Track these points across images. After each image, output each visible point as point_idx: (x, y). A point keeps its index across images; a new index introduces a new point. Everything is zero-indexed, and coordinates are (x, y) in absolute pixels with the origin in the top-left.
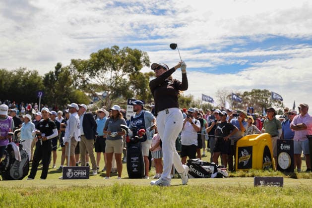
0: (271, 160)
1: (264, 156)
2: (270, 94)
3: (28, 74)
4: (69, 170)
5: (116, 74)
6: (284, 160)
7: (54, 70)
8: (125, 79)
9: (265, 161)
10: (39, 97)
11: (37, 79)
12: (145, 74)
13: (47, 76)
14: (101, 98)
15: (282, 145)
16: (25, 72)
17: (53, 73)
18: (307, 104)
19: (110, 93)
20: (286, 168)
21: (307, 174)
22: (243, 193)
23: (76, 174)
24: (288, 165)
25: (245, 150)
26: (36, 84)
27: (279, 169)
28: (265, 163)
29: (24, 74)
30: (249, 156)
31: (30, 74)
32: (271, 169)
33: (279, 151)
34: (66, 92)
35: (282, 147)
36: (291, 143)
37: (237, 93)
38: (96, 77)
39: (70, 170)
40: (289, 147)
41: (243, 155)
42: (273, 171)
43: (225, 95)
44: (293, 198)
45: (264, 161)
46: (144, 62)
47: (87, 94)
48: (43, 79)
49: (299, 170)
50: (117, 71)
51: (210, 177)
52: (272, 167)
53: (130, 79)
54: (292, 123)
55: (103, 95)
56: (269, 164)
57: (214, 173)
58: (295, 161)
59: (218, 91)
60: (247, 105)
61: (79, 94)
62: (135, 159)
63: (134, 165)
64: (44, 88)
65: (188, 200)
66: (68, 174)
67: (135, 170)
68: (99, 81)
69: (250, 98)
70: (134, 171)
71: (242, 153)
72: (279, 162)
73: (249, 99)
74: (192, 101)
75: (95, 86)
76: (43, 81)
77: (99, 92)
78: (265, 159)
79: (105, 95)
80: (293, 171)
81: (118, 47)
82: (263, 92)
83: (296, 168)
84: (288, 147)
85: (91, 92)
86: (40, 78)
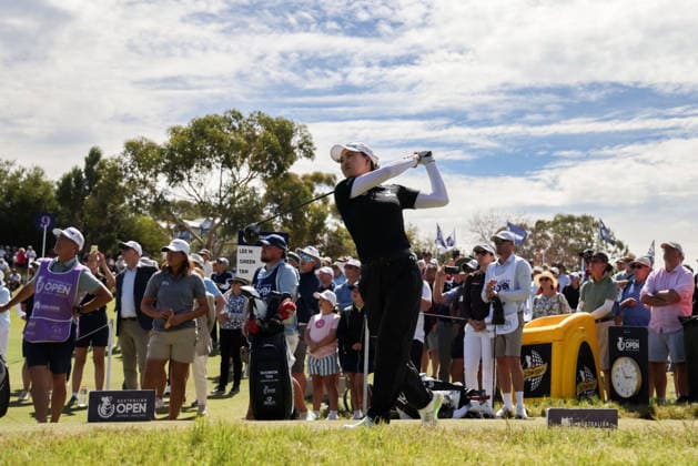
0: (595, 375)
1: (580, 367)
2: (596, 225)
3: (19, 175)
4: (103, 399)
5: (233, 175)
6: (626, 376)
7: (82, 166)
8: (253, 189)
9: (581, 378)
10: (43, 229)
11: (42, 187)
12: (305, 178)
13: (67, 180)
14: (197, 234)
15: (620, 339)
16: (12, 171)
17: (80, 173)
18: (678, 243)
19: (217, 221)
20: (630, 394)
21: (679, 409)
22: (515, 442)
23: (121, 408)
24: (634, 389)
25: (533, 352)
26: (39, 201)
27: (614, 396)
28: (581, 384)
29: (9, 175)
30: (545, 366)
31: (24, 175)
32: (594, 399)
33: (614, 354)
34: (112, 219)
35: (620, 346)
36: (641, 334)
37: (520, 222)
38: (185, 183)
39: (106, 400)
40: (637, 345)
41: (529, 364)
42: (601, 402)
43: (492, 227)
44: (635, 452)
45: (579, 379)
46: (301, 147)
47: (164, 225)
48: (56, 187)
49: (661, 400)
50: (234, 169)
51: (450, 417)
52: (598, 392)
53: (267, 189)
54: (645, 288)
55: (201, 228)
56: (591, 386)
57: (460, 407)
58: (651, 377)
59: (476, 218)
60: (542, 251)
61: (144, 224)
62: (270, 374)
63: (266, 390)
64: (60, 208)
65: (376, 458)
66: (102, 410)
67: (269, 401)
68: (192, 192)
69: (551, 235)
70: (266, 403)
71: (528, 358)
72: (615, 381)
73: (549, 238)
74: (415, 242)
75: (184, 206)
76: (57, 193)
77: (191, 220)
78: (582, 373)
79: (207, 226)
80: (646, 402)
81: (239, 114)
82: (578, 220)
83: (655, 395)
84: (635, 345)
85: (174, 221)
86: (48, 186)
